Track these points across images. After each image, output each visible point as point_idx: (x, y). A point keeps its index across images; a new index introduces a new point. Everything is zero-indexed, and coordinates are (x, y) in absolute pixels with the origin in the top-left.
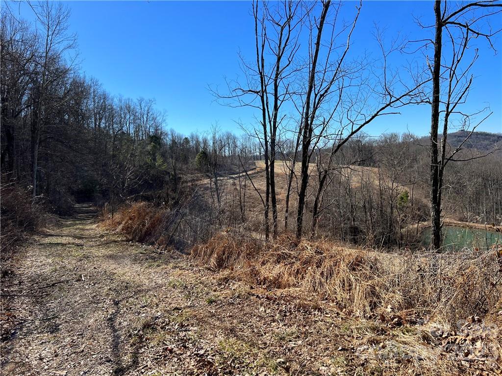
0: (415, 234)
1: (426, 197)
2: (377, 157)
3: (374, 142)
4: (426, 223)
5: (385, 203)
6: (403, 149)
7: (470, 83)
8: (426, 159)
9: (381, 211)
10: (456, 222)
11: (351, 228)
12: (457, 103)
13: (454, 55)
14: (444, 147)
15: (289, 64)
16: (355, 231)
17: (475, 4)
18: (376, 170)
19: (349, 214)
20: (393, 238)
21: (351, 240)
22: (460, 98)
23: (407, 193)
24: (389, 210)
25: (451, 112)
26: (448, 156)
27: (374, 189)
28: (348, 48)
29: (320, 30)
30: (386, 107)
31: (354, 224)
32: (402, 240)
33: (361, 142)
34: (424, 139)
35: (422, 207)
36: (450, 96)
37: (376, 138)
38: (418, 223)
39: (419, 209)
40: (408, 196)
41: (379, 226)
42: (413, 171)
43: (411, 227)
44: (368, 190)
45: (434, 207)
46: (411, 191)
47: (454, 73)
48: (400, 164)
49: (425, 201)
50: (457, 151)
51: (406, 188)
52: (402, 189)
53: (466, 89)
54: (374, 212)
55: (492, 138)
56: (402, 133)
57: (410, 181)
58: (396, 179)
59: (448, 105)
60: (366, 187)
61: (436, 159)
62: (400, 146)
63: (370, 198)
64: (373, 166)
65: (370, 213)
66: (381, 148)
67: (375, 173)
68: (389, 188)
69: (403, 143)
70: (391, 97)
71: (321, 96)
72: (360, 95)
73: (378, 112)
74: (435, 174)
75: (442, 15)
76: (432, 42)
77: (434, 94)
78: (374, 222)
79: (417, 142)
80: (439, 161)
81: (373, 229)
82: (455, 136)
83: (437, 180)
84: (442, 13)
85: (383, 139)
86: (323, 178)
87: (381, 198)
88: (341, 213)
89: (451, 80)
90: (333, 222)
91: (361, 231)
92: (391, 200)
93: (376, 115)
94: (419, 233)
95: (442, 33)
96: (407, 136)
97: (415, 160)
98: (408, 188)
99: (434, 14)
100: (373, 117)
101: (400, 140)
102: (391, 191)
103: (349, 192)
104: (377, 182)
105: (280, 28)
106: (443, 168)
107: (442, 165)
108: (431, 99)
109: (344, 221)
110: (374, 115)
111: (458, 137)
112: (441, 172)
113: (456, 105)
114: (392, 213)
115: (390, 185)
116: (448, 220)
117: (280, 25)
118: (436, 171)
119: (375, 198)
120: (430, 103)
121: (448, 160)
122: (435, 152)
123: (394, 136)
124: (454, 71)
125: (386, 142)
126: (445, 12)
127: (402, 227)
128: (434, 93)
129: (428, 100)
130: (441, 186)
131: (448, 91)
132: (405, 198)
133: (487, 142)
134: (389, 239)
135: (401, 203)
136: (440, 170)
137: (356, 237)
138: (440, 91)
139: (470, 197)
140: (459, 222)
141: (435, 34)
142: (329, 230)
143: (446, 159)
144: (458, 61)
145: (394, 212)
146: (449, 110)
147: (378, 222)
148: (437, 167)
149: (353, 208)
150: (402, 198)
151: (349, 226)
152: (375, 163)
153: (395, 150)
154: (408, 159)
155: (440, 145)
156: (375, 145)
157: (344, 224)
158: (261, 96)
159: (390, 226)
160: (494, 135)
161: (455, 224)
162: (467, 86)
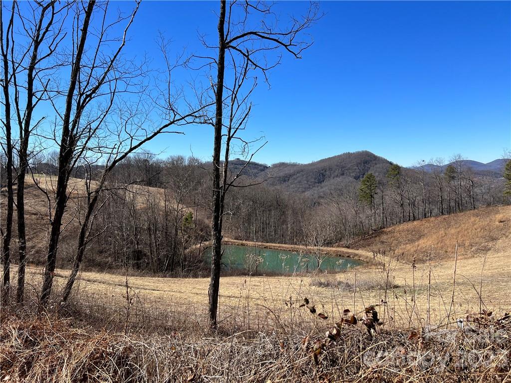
0: (198, 253)
1: (208, 218)
2: (164, 179)
3: (161, 163)
4: (207, 243)
5: (170, 224)
6: (188, 172)
7: (249, 110)
8: (208, 182)
9: (166, 233)
10: (232, 241)
11: (134, 252)
12: (237, 129)
13: (236, 80)
14: (226, 172)
15: (51, 54)
16: (138, 255)
17: (255, 33)
18: (162, 190)
19: (132, 238)
20: (177, 260)
21: (133, 266)
22: (241, 124)
23: (191, 214)
24: (174, 231)
25: (232, 137)
26: (229, 182)
27: (159, 210)
28: (124, 45)
29: (88, 14)
30: (169, 124)
31: (138, 248)
32: (185, 261)
33: (148, 161)
34: (207, 164)
35: (204, 228)
36: (231, 120)
37: (164, 159)
38: (201, 243)
39: (202, 230)
40: (192, 217)
41: (163, 248)
42: (197, 193)
43: (194, 247)
44: (153, 212)
45: (215, 235)
46: (195, 212)
47: (235, 97)
48: (186, 186)
49: (207, 221)
50: (237, 177)
51: (190, 209)
52: (187, 210)
53: (246, 116)
54: (159, 234)
55: (260, 168)
56: (188, 157)
57: (194, 203)
58: (181, 200)
59: (230, 129)
60: (152, 208)
61: (218, 185)
62: (185, 168)
63: (155, 220)
64: (159, 187)
65: (155, 236)
66: (168, 169)
67: (161, 194)
68: (174, 210)
69: (189, 166)
70: (175, 115)
71: (87, 96)
72: (140, 106)
73: (161, 129)
74: (217, 200)
75: (225, 37)
76: (216, 62)
77: (217, 116)
78: (159, 244)
79: (202, 166)
80: (220, 186)
81: (157, 252)
82: (233, 164)
83: (219, 207)
84: (225, 34)
85: (170, 160)
86: (93, 200)
87: (166, 219)
88: (123, 236)
89: (233, 104)
90: (115, 247)
91: (145, 255)
92: (176, 222)
93: (158, 132)
94: (201, 254)
95: (225, 55)
96: (192, 160)
97: (199, 183)
98: (192, 209)
99: (218, 34)
100: (155, 134)
101: (186, 163)
102: (176, 212)
103: (134, 213)
104: (162, 204)
105: (41, 8)
106: (224, 193)
107: (224, 190)
108: (214, 120)
109: (127, 245)
110: (156, 131)
111: (235, 164)
112: (223, 197)
113: (236, 130)
114: (176, 234)
115: (175, 207)
116: (226, 239)
117: (42, 6)
118: (218, 196)
119: (160, 219)
120: (213, 125)
121: (230, 185)
122: (218, 177)
123: (180, 159)
124: (236, 95)
125: (173, 164)
126: (228, 34)
127: (185, 248)
128: (217, 114)
129: (211, 121)
130: (222, 213)
131: (230, 115)
132: (189, 219)
133: (256, 171)
134: (173, 261)
135: (186, 224)
136: (222, 196)
137: (139, 262)
138: (223, 114)
139: (243, 218)
140: (235, 241)
141: (218, 54)
142: (110, 255)
143: (228, 184)
144: (240, 86)
145: (178, 233)
146: (231, 135)
147: (162, 244)
148: (219, 192)
149: (138, 231)
150: (187, 219)
151: (132, 250)
152: (162, 183)
153: (181, 172)
154: (193, 182)
155: (222, 169)
156: (162, 165)
157: (127, 249)
158: (3, 86)
159: (174, 248)
160: (261, 165)
161: (231, 242)
162: (247, 113)
